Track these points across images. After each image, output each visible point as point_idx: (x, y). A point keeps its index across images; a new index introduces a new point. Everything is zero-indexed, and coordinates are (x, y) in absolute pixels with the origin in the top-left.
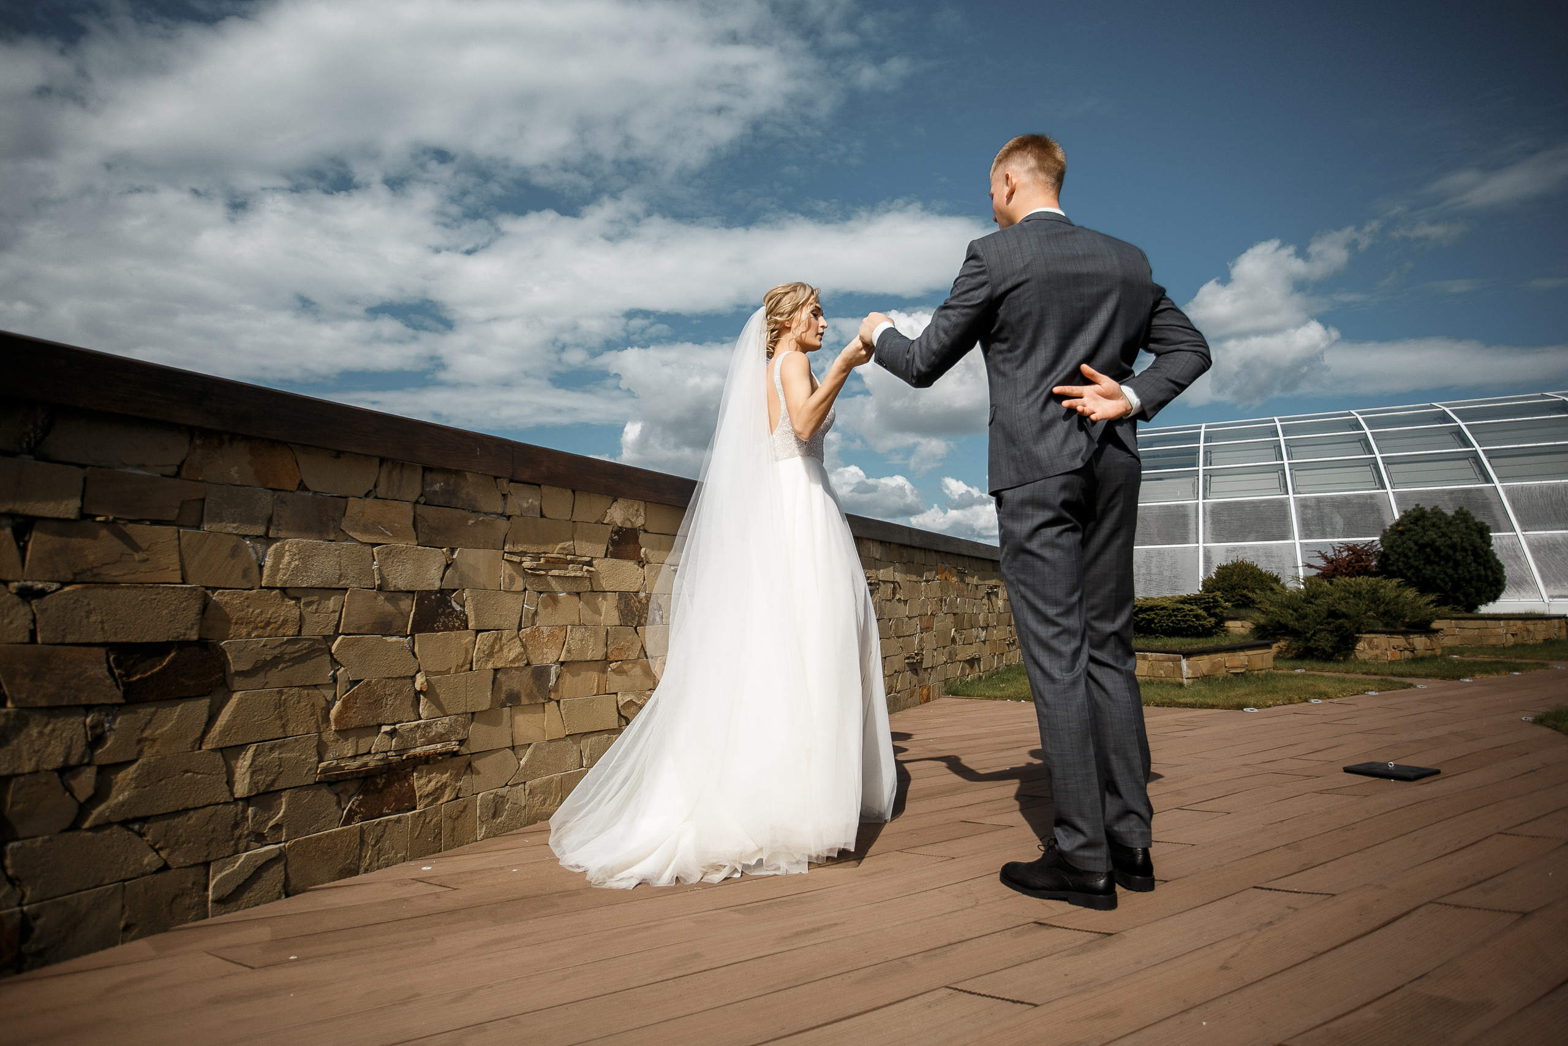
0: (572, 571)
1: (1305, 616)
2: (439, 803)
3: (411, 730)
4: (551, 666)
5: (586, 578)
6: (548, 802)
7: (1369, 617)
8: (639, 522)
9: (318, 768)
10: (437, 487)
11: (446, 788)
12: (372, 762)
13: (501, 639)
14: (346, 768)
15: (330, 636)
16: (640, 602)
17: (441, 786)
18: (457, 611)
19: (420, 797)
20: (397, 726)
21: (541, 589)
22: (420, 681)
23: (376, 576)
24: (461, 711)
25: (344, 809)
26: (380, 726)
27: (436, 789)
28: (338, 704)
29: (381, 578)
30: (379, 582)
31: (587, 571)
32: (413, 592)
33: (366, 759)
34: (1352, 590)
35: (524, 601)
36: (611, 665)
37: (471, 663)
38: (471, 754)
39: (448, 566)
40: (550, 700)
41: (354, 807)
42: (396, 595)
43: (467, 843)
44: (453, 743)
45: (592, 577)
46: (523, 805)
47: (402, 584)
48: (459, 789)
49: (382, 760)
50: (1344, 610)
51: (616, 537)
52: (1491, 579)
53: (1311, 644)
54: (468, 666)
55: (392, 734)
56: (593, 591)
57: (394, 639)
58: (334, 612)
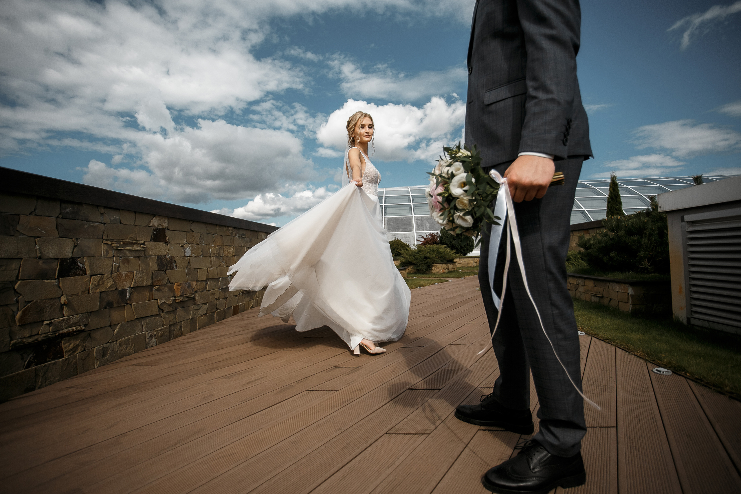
0: (136, 247)
1: (417, 259)
2: (76, 353)
3: (60, 322)
4: (127, 289)
5: (142, 250)
6: (128, 348)
7: (436, 259)
8: (166, 225)
9: (10, 343)
10: (68, 210)
11: (79, 346)
12: (40, 338)
13: (103, 278)
14: (26, 342)
15: (13, 281)
16: (167, 260)
17: (76, 346)
18: (80, 267)
19: (66, 352)
20: (53, 321)
21: (121, 256)
22: (63, 299)
23: (38, 252)
24: (85, 311)
25: (26, 361)
26: (43, 321)
27: (74, 347)
28: (20, 313)
29: (40, 253)
30: (40, 255)
31: (143, 247)
32: (58, 259)
33: (36, 337)
34: (431, 249)
35: (113, 261)
36: (155, 287)
37: (89, 290)
38: (91, 330)
39: (75, 246)
40: (127, 304)
41: (31, 360)
42: (49, 260)
43: (90, 370)
44: (82, 326)
45: (144, 250)
46: (116, 350)
47: (51, 255)
48: (85, 346)
49: (46, 336)
50: (429, 256)
51: (155, 232)
52: (471, 245)
53: (419, 268)
54: (87, 291)
55: (50, 325)
56: (145, 256)
57: (49, 281)
58: (15, 269)
